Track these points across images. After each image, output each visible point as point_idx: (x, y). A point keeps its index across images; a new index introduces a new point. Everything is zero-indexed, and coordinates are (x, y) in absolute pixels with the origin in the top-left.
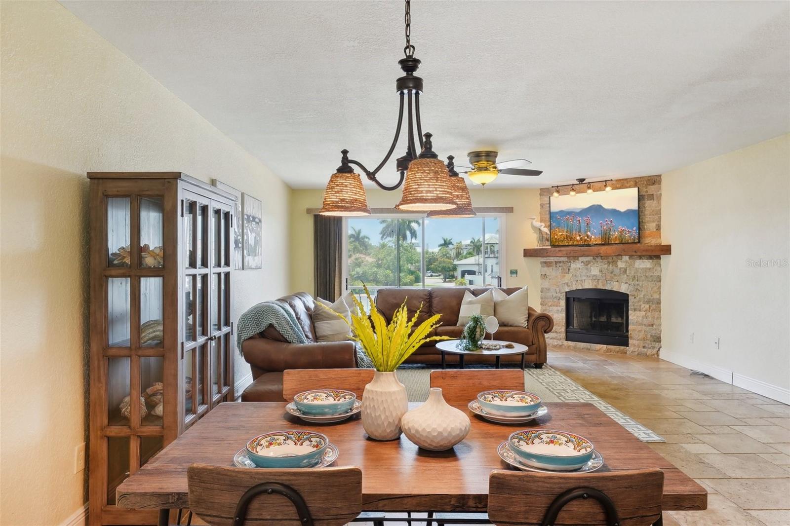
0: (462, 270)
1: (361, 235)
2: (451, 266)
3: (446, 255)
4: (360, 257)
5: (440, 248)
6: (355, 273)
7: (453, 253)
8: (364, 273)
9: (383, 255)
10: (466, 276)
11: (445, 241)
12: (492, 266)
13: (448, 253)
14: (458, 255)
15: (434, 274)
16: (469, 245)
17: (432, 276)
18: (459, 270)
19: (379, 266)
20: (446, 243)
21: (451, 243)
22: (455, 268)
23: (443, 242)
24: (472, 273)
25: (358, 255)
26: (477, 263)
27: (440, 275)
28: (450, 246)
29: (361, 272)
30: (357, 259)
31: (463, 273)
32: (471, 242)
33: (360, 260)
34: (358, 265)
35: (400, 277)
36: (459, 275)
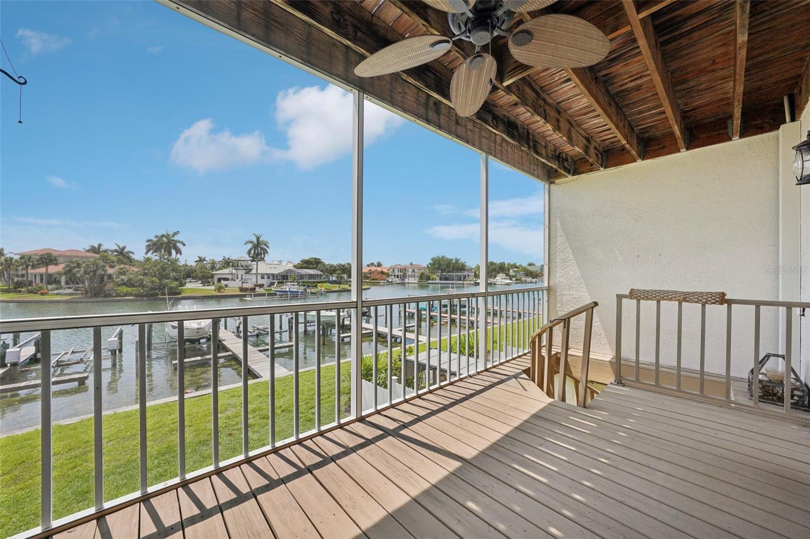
0: (219, 277)
1: (126, 250)
2: (209, 275)
3: (203, 268)
4: (125, 268)
5: (197, 263)
6: (120, 280)
7: (208, 266)
8: (129, 280)
9: (149, 266)
10: (222, 282)
12: (242, 275)
13: (205, 266)
14: (213, 268)
15: (192, 281)
16: (221, 261)
17: (190, 282)
18: (216, 277)
19: (145, 274)
20: (201, 260)
21: (204, 260)
22: (212, 276)
23: (199, 259)
24: (226, 279)
25: (122, 266)
26: (231, 273)
27: (197, 281)
28: (205, 262)
29: (126, 279)
30: (121, 269)
31: (219, 280)
32: (223, 259)
33: (125, 270)
34: (123, 272)
35: (166, 282)
36: (216, 281)
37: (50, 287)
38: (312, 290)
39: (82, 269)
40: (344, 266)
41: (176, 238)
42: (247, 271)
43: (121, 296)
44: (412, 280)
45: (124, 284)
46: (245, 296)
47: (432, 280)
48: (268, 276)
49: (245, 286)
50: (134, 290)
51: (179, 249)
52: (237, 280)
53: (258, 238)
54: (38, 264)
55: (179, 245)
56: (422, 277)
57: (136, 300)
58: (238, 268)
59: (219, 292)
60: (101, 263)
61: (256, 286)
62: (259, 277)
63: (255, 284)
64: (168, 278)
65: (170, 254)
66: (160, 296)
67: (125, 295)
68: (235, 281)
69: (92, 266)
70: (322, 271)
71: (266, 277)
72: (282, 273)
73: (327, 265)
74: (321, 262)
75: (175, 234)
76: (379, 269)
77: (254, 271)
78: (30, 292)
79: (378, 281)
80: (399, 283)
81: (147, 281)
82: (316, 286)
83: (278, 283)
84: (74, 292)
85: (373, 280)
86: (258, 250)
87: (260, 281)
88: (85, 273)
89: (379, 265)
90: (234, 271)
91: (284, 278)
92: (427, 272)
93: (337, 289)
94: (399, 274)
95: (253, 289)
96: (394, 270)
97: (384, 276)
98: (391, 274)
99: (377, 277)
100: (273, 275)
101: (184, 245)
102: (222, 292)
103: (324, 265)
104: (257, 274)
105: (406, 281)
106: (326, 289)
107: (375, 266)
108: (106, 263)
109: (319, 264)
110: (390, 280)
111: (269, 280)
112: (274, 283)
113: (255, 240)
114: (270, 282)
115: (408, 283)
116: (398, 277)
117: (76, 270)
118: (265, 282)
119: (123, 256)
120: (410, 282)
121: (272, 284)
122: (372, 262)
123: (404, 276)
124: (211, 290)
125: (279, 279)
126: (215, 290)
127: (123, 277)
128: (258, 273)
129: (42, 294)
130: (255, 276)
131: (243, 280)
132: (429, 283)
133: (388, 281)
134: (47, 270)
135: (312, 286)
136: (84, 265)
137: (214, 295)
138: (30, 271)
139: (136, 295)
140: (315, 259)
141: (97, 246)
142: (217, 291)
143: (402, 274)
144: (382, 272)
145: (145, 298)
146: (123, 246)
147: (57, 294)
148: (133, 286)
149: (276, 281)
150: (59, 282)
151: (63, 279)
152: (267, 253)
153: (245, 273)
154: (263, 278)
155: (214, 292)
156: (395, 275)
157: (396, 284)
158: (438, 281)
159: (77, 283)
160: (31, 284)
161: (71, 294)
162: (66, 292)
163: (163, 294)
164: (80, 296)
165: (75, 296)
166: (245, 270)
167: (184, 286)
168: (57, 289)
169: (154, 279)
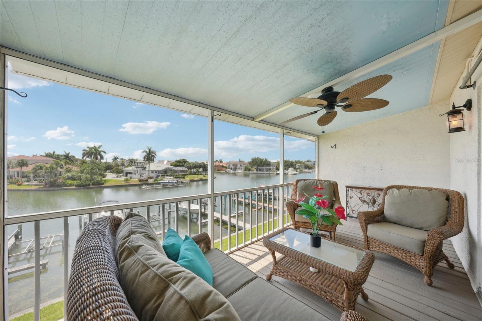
0: (126, 172)
1: (70, 155)
2: (121, 170)
4: (70, 167)
5: (113, 160)
6: (67, 176)
7: (120, 164)
8: (72, 176)
9: (84, 168)
10: (129, 175)
11: (115, 157)
12: (140, 171)
13: (117, 163)
14: (123, 165)
16: (128, 161)
19: (82, 172)
20: (115, 159)
24: (131, 173)
25: (68, 166)
26: (133, 169)
28: (118, 160)
30: (67, 168)
31: (127, 174)
32: (129, 159)
33: (70, 169)
34: (68, 171)
35: (95, 177)
36: (124, 174)
37: (24, 180)
38: (182, 180)
39: (43, 170)
40: (200, 164)
41: (100, 149)
42: (143, 168)
43: (67, 186)
44: (240, 171)
45: (69, 178)
46: (142, 185)
47: (252, 171)
48: (156, 171)
49: (142, 178)
50: (75, 182)
51: (102, 156)
52: (137, 174)
53: (150, 150)
54: (16, 166)
55: (102, 154)
56: (246, 169)
58: (138, 167)
59: (126, 182)
60: (55, 166)
61: (148, 178)
62: (150, 172)
63: (148, 176)
64: (95, 174)
65: (97, 158)
66: (91, 186)
67: (71, 185)
69: (49, 168)
70: (187, 167)
71: (154, 172)
72: (164, 169)
73: (191, 163)
74: (187, 162)
75: (100, 147)
76: (221, 164)
77: (147, 169)
79: (220, 171)
80: (232, 173)
81: (84, 176)
82: (184, 177)
83: (162, 175)
84: (38, 183)
85: (217, 170)
86: (150, 157)
87: (151, 175)
88: (45, 173)
89: (221, 161)
90: (135, 169)
91: (165, 173)
92: (249, 166)
93: (196, 179)
94: (233, 167)
95: (147, 180)
96: (229, 165)
97: (224, 169)
98: (228, 167)
99: (220, 169)
100: (159, 171)
101: (105, 153)
102: (128, 182)
103: (189, 163)
104: (149, 171)
105: (237, 171)
106: (190, 179)
107: (219, 162)
108: (58, 166)
109: (186, 162)
110: (227, 171)
111: (156, 174)
112: (160, 175)
113: (148, 151)
114: (157, 175)
115: (238, 173)
116: (232, 169)
117: (40, 171)
118: (154, 175)
119: (69, 158)
120: (239, 172)
121: (158, 176)
122: (217, 160)
123: (235, 169)
124: (122, 181)
125: (162, 173)
127: (68, 174)
128: (150, 169)
129: (19, 185)
130: (148, 171)
131: (141, 174)
132: (249, 173)
133: (226, 172)
134: (21, 170)
135: (182, 178)
137: (123, 184)
138: (11, 170)
139: (76, 186)
140: (184, 160)
141: (52, 153)
142: (125, 182)
143: (234, 167)
144: (223, 166)
145: (82, 187)
146: (69, 152)
148: (75, 180)
149: (161, 175)
150: (29, 177)
151: (32, 175)
152: (155, 158)
153: (142, 170)
154: (152, 172)
155: (123, 183)
156: (230, 168)
157: (231, 173)
158: (255, 172)
159: (41, 178)
160: (11, 177)
161: (36, 185)
162: (33, 183)
163: (93, 184)
164: (43, 186)
165: (39, 187)
166: (142, 168)
167: (105, 177)
168: (28, 181)
169: (87, 175)
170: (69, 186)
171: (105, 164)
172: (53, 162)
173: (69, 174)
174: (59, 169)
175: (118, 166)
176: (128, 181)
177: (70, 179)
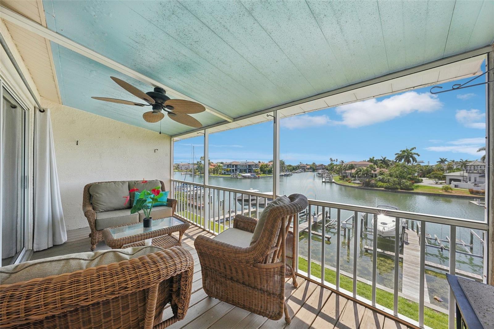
0: (450, 178)
1: (386, 159)
3: (440, 168)
5: (437, 163)
7: (445, 167)
8: (383, 178)
9: (394, 171)
10: (452, 182)
12: (475, 178)
13: (442, 167)
14: (449, 169)
16: (459, 163)
18: (448, 178)
19: (391, 175)
20: (442, 161)
22: (444, 177)
23: (440, 160)
24: (457, 180)
26: (462, 175)
28: (444, 163)
29: (381, 178)
30: (380, 171)
31: (451, 180)
33: (382, 172)
34: (381, 174)
35: (403, 182)
36: (448, 181)
37: (353, 179)
41: (413, 151)
43: (378, 187)
46: (472, 198)
49: (475, 189)
50: (385, 185)
51: (415, 159)
54: (349, 169)
55: (415, 156)
57: (385, 191)
58: (471, 172)
59: (446, 191)
60: (369, 169)
64: (405, 179)
65: (409, 161)
66: (399, 190)
67: (380, 187)
68: (467, 182)
69: (365, 171)
75: (413, 149)
78: (347, 181)
81: (392, 179)
84: (360, 182)
90: (466, 174)
101: (419, 155)
117: (359, 173)
119: (384, 162)
124: (439, 189)
126: (442, 189)
129: (349, 182)
131: (476, 183)
134: (351, 171)
136: (362, 170)
137: (440, 193)
138: (347, 171)
139: (385, 188)
141: (372, 158)
142: (444, 191)
145: (390, 190)
146: (385, 157)
147: (354, 183)
148: (384, 182)
151: (356, 176)
153: (479, 177)
155: (440, 191)
159: (361, 178)
160: (347, 177)
161: (358, 184)
162: (357, 182)
163: (401, 189)
164: (361, 185)
165: (359, 185)
166: (480, 173)
167: (420, 183)
168: (355, 180)
169: (395, 179)
170: (379, 187)
171: (425, 168)
172: (368, 166)
173: (381, 177)
174: (372, 172)
175: (443, 170)
176: (448, 191)
177: (381, 181)
